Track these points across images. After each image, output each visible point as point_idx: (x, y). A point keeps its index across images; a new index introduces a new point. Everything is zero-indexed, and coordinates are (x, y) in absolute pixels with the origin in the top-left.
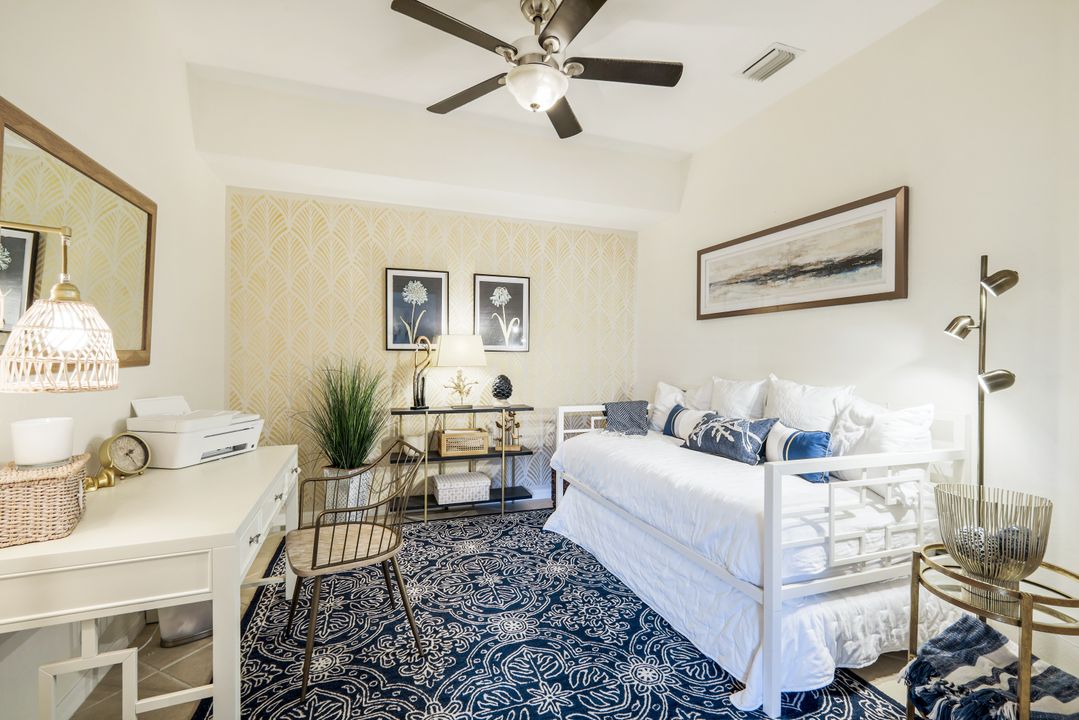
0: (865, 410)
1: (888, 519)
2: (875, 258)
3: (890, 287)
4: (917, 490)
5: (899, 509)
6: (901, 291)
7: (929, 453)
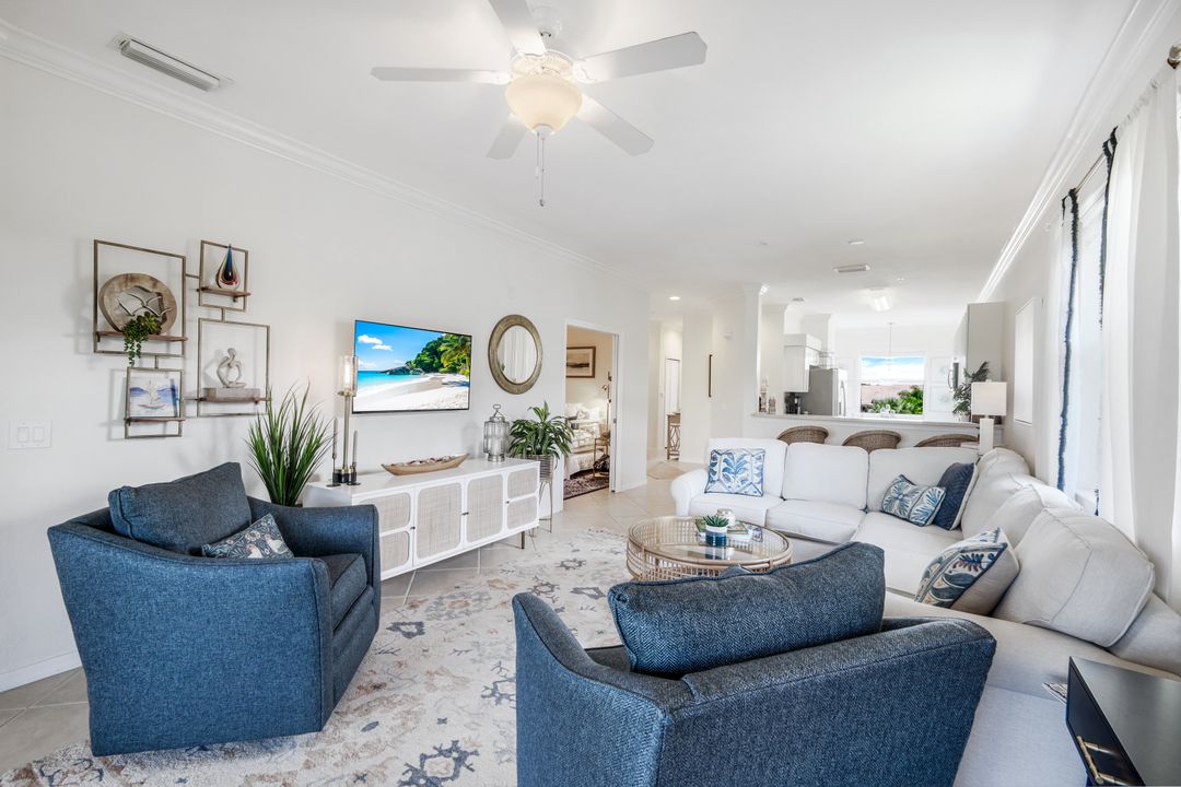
0: (585, 410)
1: (590, 435)
2: (587, 365)
3: (591, 374)
4: (595, 428)
5: (592, 433)
6: (593, 376)
7: (598, 419)
